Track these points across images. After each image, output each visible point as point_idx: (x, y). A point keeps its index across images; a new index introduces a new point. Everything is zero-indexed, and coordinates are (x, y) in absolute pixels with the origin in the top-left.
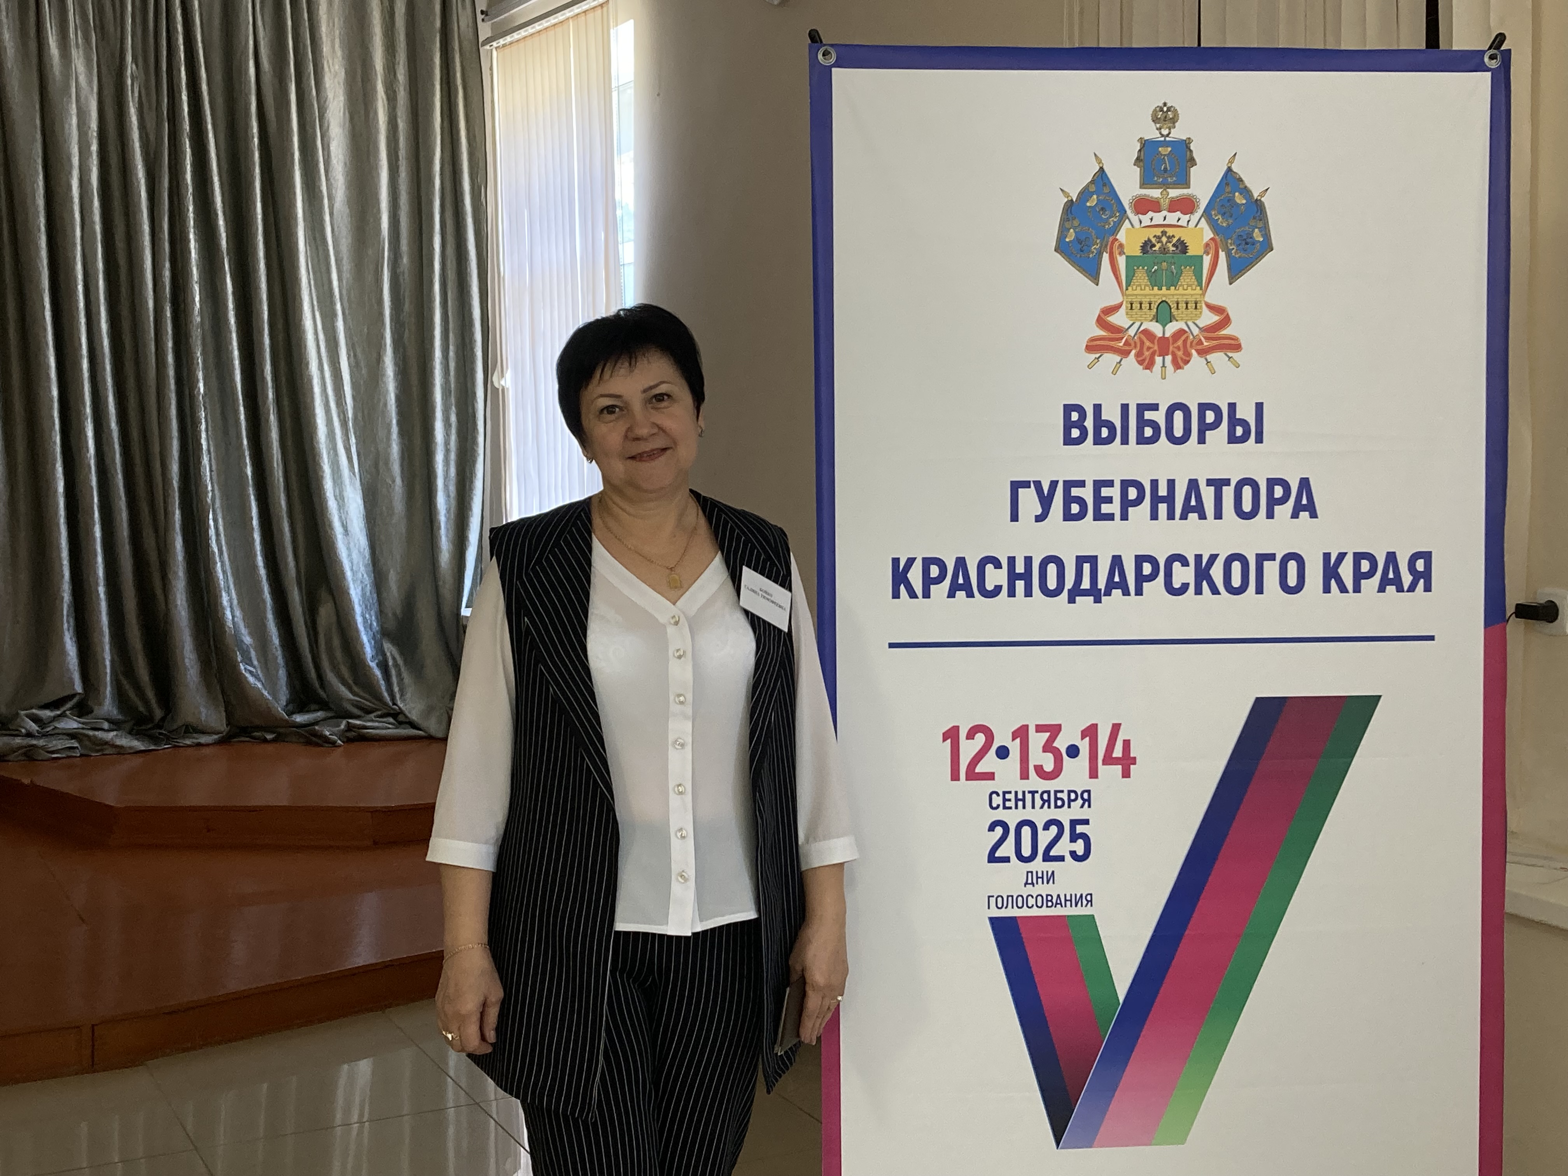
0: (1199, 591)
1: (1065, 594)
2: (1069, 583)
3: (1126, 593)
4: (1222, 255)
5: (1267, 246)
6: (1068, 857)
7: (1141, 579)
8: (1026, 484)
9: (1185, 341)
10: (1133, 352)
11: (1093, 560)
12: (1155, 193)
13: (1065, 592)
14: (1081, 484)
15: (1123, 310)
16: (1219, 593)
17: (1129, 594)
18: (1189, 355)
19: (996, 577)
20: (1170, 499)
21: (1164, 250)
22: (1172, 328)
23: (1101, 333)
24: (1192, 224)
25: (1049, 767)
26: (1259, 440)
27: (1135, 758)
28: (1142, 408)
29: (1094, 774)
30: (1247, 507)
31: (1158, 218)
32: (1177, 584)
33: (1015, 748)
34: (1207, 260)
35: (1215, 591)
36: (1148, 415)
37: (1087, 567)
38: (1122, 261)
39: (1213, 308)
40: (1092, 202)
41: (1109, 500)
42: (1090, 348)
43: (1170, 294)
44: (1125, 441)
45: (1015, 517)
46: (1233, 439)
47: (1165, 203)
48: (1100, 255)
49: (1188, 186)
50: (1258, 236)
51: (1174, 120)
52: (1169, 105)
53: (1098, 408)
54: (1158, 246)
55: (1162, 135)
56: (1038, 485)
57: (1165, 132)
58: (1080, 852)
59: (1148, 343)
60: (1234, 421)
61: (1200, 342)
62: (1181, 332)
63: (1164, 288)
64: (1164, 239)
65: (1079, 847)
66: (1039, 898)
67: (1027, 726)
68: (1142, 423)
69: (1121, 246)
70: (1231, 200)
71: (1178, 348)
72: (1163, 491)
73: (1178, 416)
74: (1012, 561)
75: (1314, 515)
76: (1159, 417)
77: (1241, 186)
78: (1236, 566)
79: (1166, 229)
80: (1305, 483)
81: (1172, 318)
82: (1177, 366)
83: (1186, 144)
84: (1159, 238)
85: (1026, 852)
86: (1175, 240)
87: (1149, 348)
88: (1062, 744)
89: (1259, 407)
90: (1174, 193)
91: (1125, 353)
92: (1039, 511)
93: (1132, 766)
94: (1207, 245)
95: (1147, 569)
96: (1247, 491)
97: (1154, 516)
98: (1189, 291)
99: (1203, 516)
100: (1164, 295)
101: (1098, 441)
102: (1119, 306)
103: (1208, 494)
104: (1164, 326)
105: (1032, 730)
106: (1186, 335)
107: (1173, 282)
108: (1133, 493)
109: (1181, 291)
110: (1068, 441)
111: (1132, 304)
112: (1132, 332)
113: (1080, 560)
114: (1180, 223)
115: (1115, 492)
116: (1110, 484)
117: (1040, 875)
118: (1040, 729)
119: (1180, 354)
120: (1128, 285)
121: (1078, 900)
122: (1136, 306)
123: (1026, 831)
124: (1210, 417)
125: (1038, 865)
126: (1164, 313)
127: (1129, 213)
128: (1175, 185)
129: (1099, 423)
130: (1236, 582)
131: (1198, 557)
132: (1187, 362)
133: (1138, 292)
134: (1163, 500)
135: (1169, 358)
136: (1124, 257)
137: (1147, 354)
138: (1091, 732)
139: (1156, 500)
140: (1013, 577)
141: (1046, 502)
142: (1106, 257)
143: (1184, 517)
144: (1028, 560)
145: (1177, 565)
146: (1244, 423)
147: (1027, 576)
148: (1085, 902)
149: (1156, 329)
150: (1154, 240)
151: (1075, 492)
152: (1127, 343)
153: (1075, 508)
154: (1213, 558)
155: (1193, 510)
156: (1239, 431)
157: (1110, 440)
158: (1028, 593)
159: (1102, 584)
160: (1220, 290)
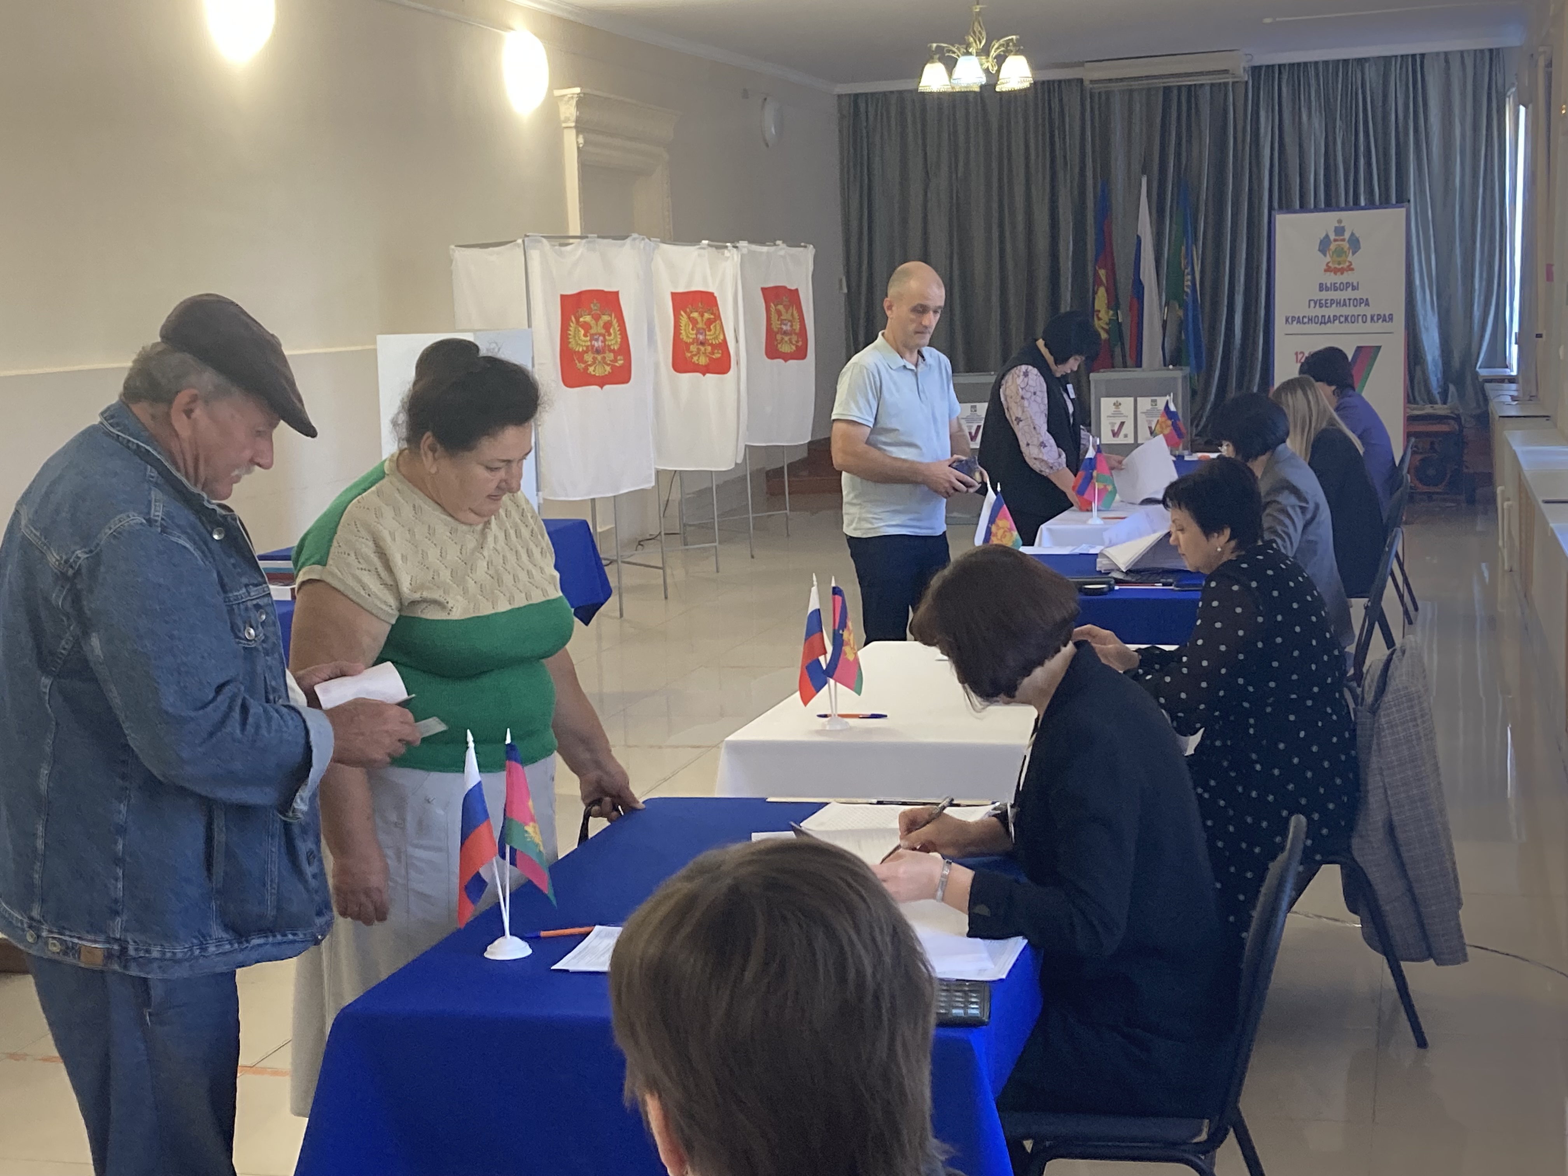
0: (1346, 323)
1: (1319, 323)
4: (1351, 250)
5: (1359, 248)
10: (1333, 271)
11: (1325, 316)
12: (1338, 238)
14: (1323, 300)
17: (1332, 324)
19: (1306, 320)
20: (1340, 303)
22: (1341, 266)
24: (1345, 244)
26: (1358, 290)
30: (1355, 304)
31: (1338, 243)
32: (1341, 321)
34: (1348, 252)
35: (1349, 323)
36: (1336, 285)
39: (1349, 262)
40: (1325, 240)
42: (1324, 271)
44: (1331, 291)
45: (1309, 307)
47: (1339, 240)
48: (1327, 251)
49: (1344, 236)
50: (1358, 246)
53: (1326, 284)
54: (1338, 249)
55: (1339, 225)
56: (1314, 300)
61: (1346, 269)
69: (1331, 249)
70: (1353, 239)
73: (1342, 285)
74: (1309, 316)
75: (1369, 306)
77: (1355, 236)
78: (1353, 317)
79: (1340, 245)
80: (1367, 299)
81: (1341, 264)
83: (1343, 227)
84: (1338, 247)
86: (1341, 247)
87: (1336, 271)
89: (1358, 283)
90: (1341, 238)
91: (1331, 272)
94: (1348, 248)
95: (1335, 318)
96: (1355, 301)
97: (1337, 307)
98: (1344, 258)
102: (1330, 262)
104: (1339, 266)
108: (1333, 302)
110: (1320, 291)
113: (1322, 316)
114: (1342, 244)
115: (1329, 302)
124: (1348, 285)
127: (1332, 242)
128: (1342, 236)
129: (1326, 287)
130: (1353, 321)
131: (1346, 315)
136: (1331, 251)
139: (1337, 303)
140: (1309, 320)
141: (1315, 304)
143: (1343, 307)
144: (1312, 317)
145: (1341, 317)
147: (1312, 320)
151: (1321, 302)
153: (1321, 305)
154: (1349, 315)
155: (1345, 305)
156: (1354, 288)
157: (1328, 290)
158: (1312, 323)
159: (1326, 321)
160: (1351, 258)
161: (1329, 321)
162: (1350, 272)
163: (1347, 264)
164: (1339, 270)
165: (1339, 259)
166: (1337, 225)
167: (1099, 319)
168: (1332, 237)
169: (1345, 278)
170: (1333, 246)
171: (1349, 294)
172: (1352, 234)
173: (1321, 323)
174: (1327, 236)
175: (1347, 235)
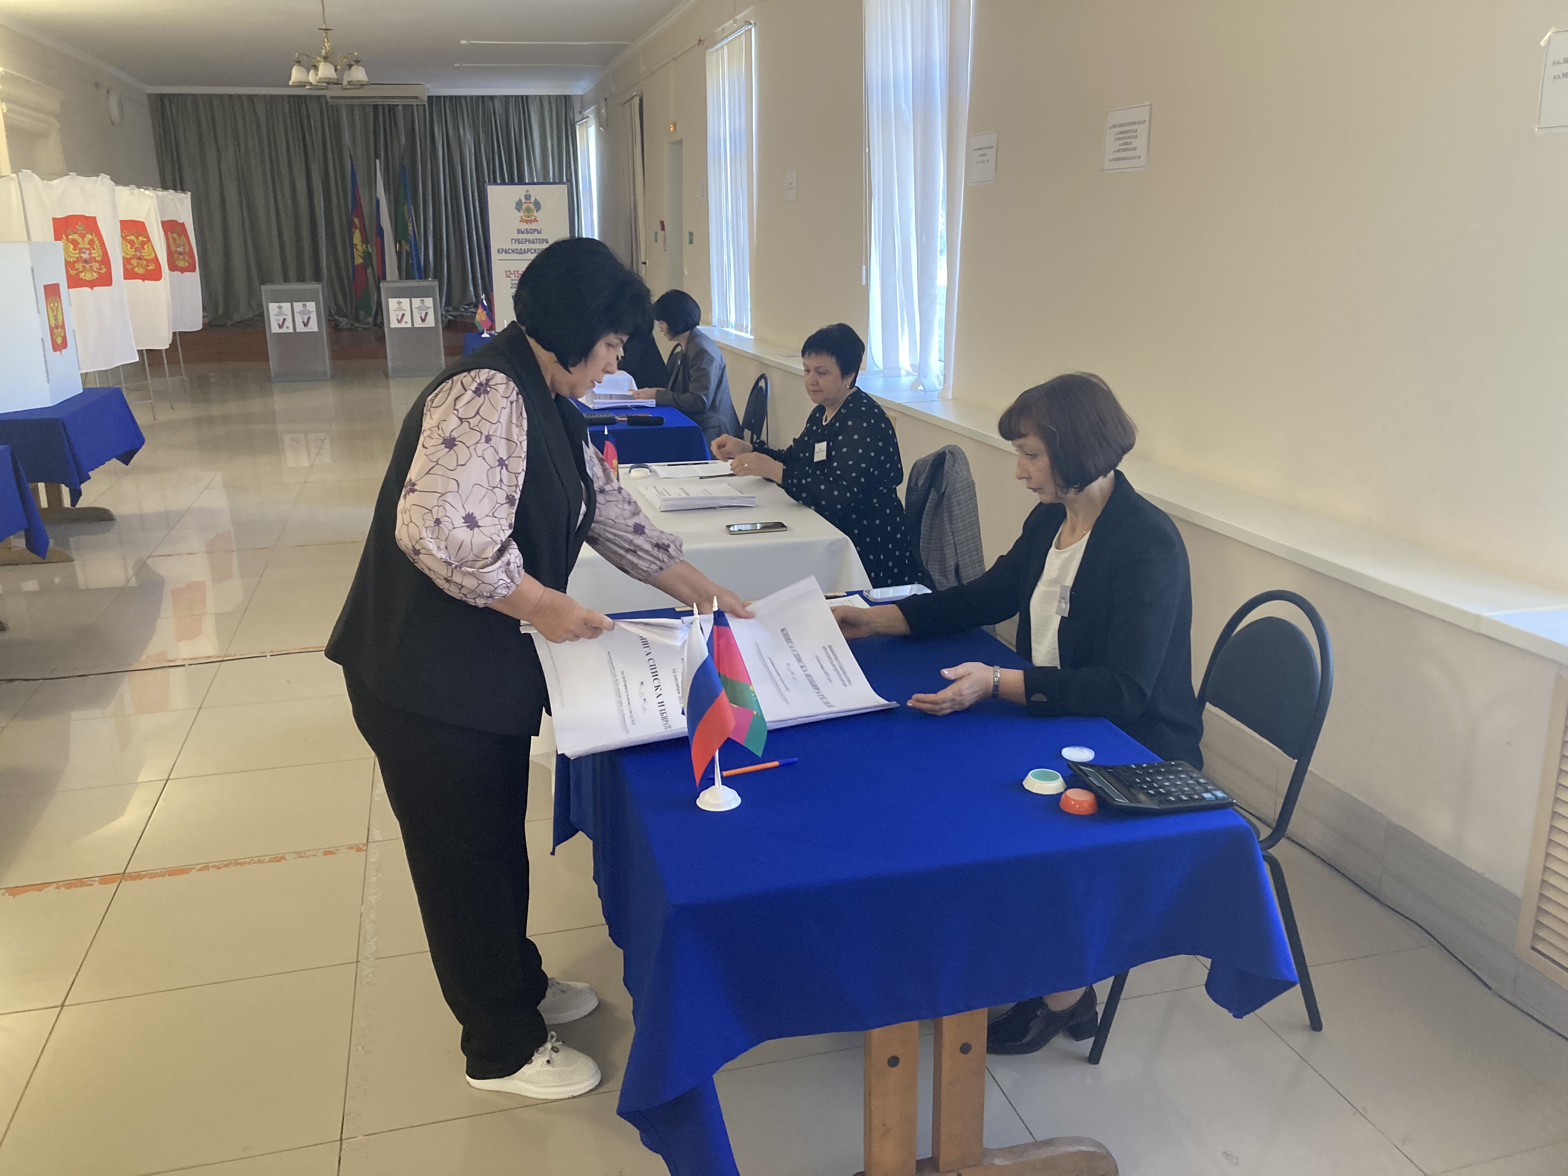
4: (536, 209)
12: (527, 201)
24: (532, 205)
31: (527, 205)
48: (520, 209)
51: (529, 192)
52: (528, 190)
54: (528, 208)
83: (530, 195)
86: (530, 207)
90: (529, 201)
94: (534, 208)
114: (530, 205)
127: (524, 204)
136: (523, 209)
160: (535, 214)
161: (525, 252)
162: (535, 223)
163: (534, 217)
164: (529, 221)
165: (529, 214)
166: (526, 193)
167: (357, 250)
168: (523, 200)
169: (533, 226)
170: (524, 206)
171: (535, 236)
172: (536, 200)
173: (520, 253)
174: (520, 200)
175: (532, 200)
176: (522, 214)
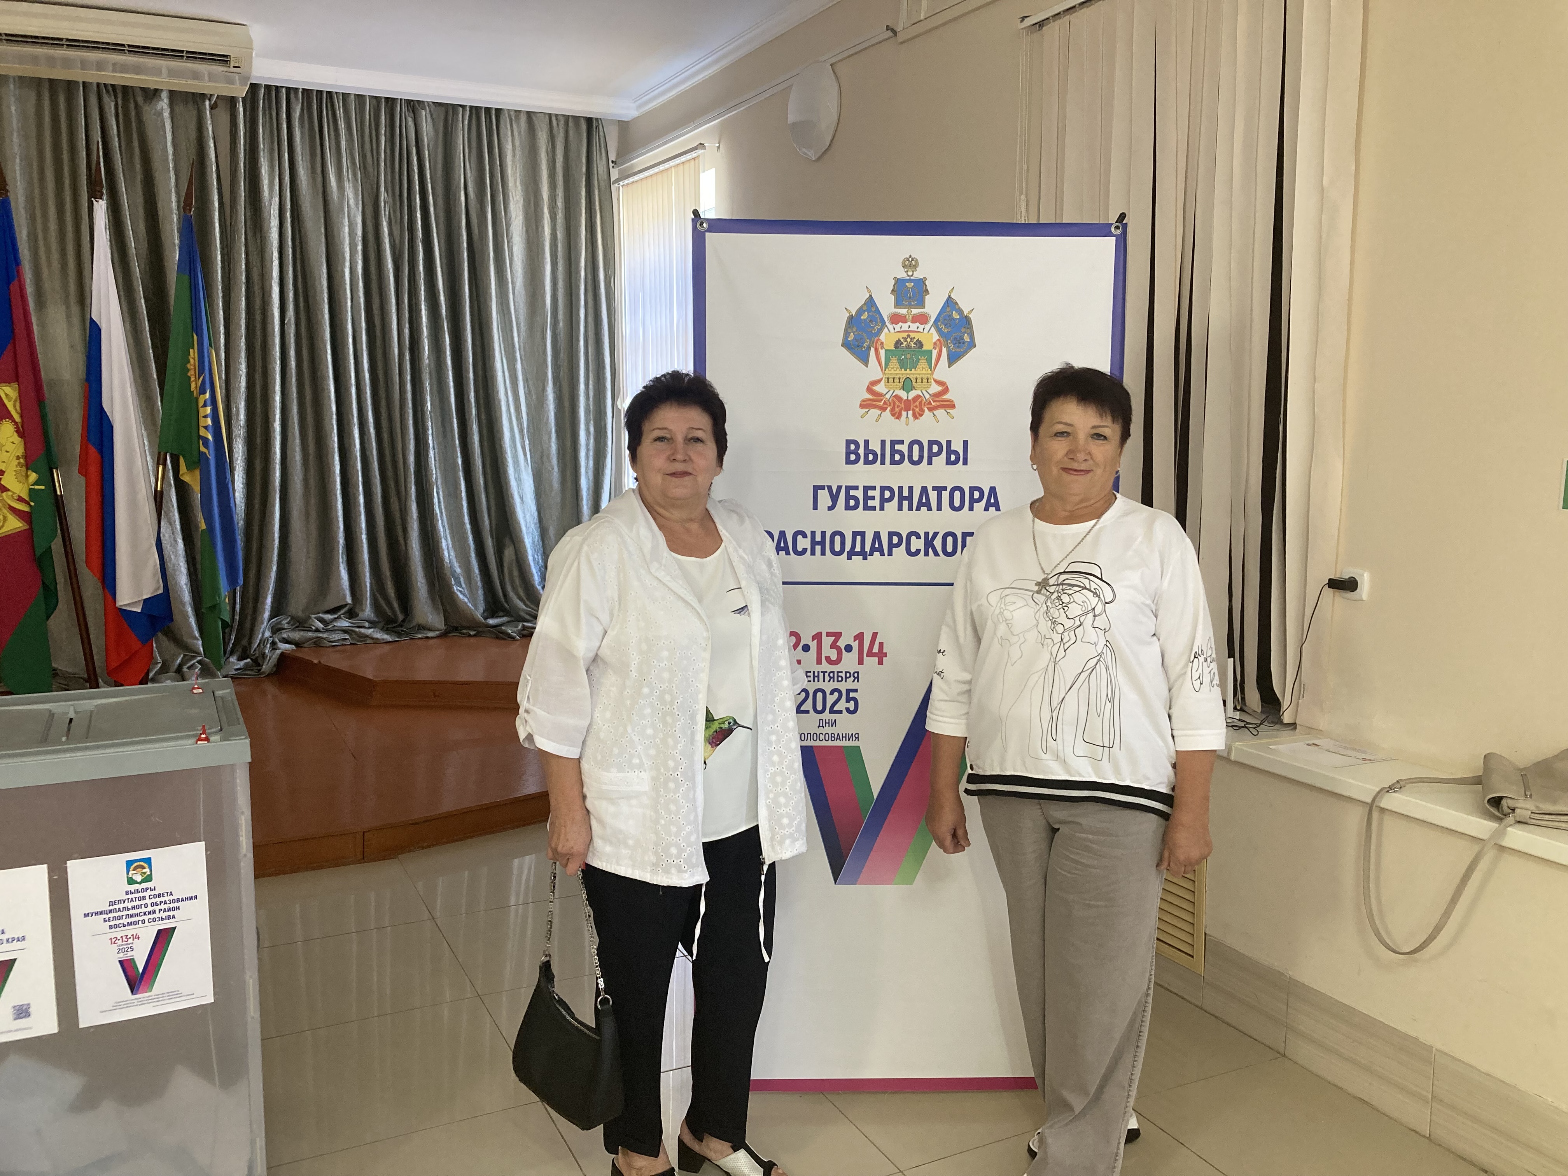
0: (926, 554)
1: (845, 554)
2: (848, 547)
3: (882, 554)
4: (944, 350)
5: (972, 345)
6: (844, 711)
7: (891, 546)
8: (823, 488)
9: (921, 403)
10: (889, 409)
11: (863, 534)
12: (903, 311)
13: (845, 553)
14: (856, 488)
15: (883, 383)
16: (939, 555)
17: (884, 555)
18: (923, 411)
19: (803, 543)
20: (910, 498)
21: (908, 346)
22: (912, 394)
23: (870, 396)
24: (926, 331)
25: (834, 657)
26: (965, 463)
27: (886, 653)
28: (893, 443)
29: (861, 662)
30: (957, 503)
31: (905, 327)
32: (913, 550)
33: (813, 645)
34: (935, 353)
35: (936, 554)
36: (897, 447)
37: (859, 538)
38: (882, 353)
39: (939, 383)
40: (865, 316)
41: (873, 498)
42: (862, 406)
43: (912, 373)
44: (883, 463)
45: (815, 507)
46: (949, 462)
47: (910, 318)
48: (869, 348)
49: (923, 306)
50: (966, 338)
51: (916, 266)
52: (913, 257)
53: (867, 442)
54: (905, 344)
55: (908, 276)
56: (830, 488)
57: (910, 273)
58: (852, 709)
59: (897, 403)
60: (950, 452)
61: (930, 403)
62: (918, 397)
63: (908, 370)
64: (909, 340)
65: (851, 705)
66: (827, 735)
67: (821, 633)
68: (893, 452)
69: (882, 343)
70: (951, 316)
71: (916, 407)
72: (906, 493)
73: (916, 448)
74: (813, 534)
75: (998, 509)
76: (904, 448)
77: (957, 307)
78: (950, 540)
79: (910, 334)
80: (993, 490)
81: (912, 388)
82: (915, 417)
83: (922, 282)
84: (905, 339)
85: (819, 707)
86: (915, 340)
87: (898, 406)
88: (841, 644)
89: (966, 443)
90: (915, 311)
91: (883, 409)
92: (830, 504)
93: (884, 658)
94: (935, 343)
95: (895, 540)
96: (957, 494)
97: (900, 508)
98: (924, 372)
99: (930, 509)
100: (908, 374)
101: (867, 462)
102: (882, 379)
103: (933, 495)
104: (908, 393)
105: (824, 635)
106: (920, 400)
107: (914, 366)
108: (887, 494)
109: (919, 372)
110: (848, 462)
111: (888, 379)
112: (888, 396)
113: (855, 534)
114: (918, 330)
115: (876, 493)
116: (874, 488)
117: (827, 721)
118: (829, 634)
119: (917, 410)
120: (886, 368)
121: (850, 737)
122: (891, 380)
123: (820, 695)
124: (935, 449)
125: (826, 715)
126: (908, 385)
127: (887, 323)
128: (916, 307)
129: (867, 451)
130: (950, 549)
131: (927, 534)
132: (921, 415)
133: (892, 371)
134: (905, 498)
135: (910, 413)
136: (884, 350)
137: (897, 410)
138: (859, 637)
139: (901, 498)
140: (814, 543)
141: (834, 498)
142: (873, 350)
143: (918, 509)
144: (823, 534)
145: (913, 538)
146: (956, 453)
147: (822, 543)
148: (854, 738)
149: (903, 394)
150: (902, 340)
151: (852, 493)
152: (885, 403)
153: (852, 503)
154: (936, 534)
155: (924, 505)
156: (953, 457)
157: (874, 462)
158: (823, 553)
159: (868, 549)
160: (943, 371)
162: (940, 413)
163: (935, 388)
164: (907, 404)
166: (902, 274)
169: (928, 427)
171: (937, 473)
174: (870, 302)
176: (874, 370)
